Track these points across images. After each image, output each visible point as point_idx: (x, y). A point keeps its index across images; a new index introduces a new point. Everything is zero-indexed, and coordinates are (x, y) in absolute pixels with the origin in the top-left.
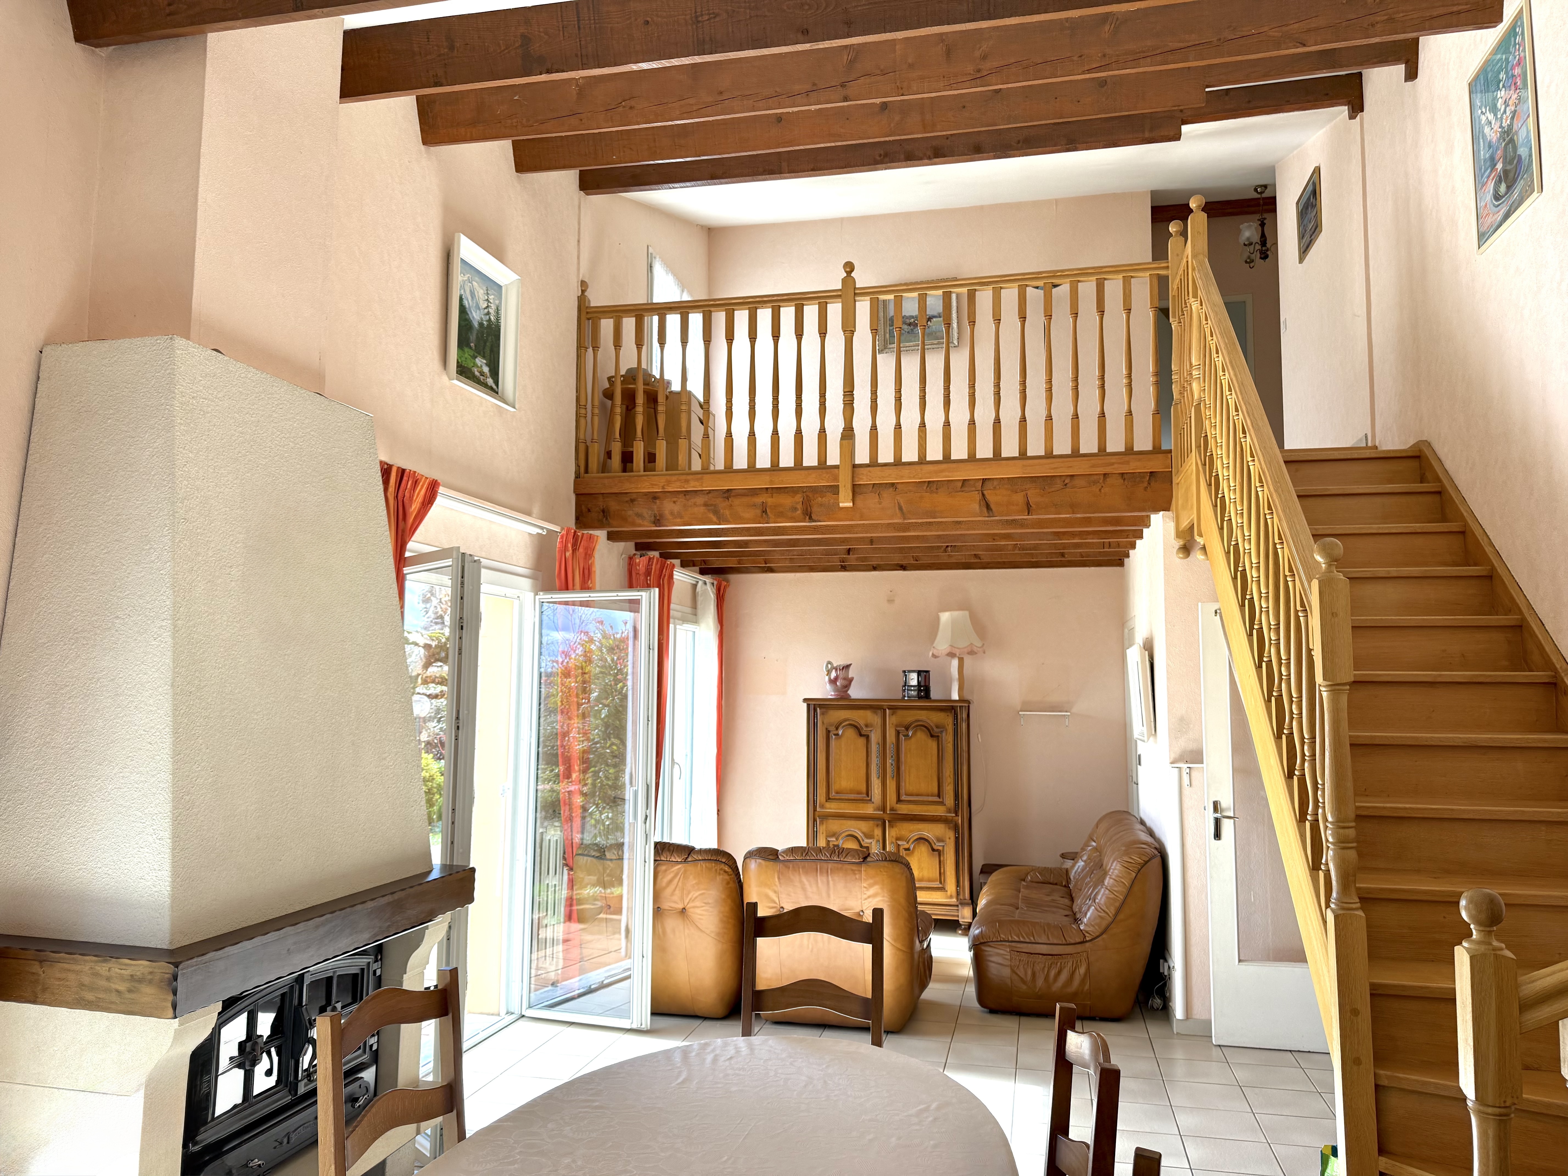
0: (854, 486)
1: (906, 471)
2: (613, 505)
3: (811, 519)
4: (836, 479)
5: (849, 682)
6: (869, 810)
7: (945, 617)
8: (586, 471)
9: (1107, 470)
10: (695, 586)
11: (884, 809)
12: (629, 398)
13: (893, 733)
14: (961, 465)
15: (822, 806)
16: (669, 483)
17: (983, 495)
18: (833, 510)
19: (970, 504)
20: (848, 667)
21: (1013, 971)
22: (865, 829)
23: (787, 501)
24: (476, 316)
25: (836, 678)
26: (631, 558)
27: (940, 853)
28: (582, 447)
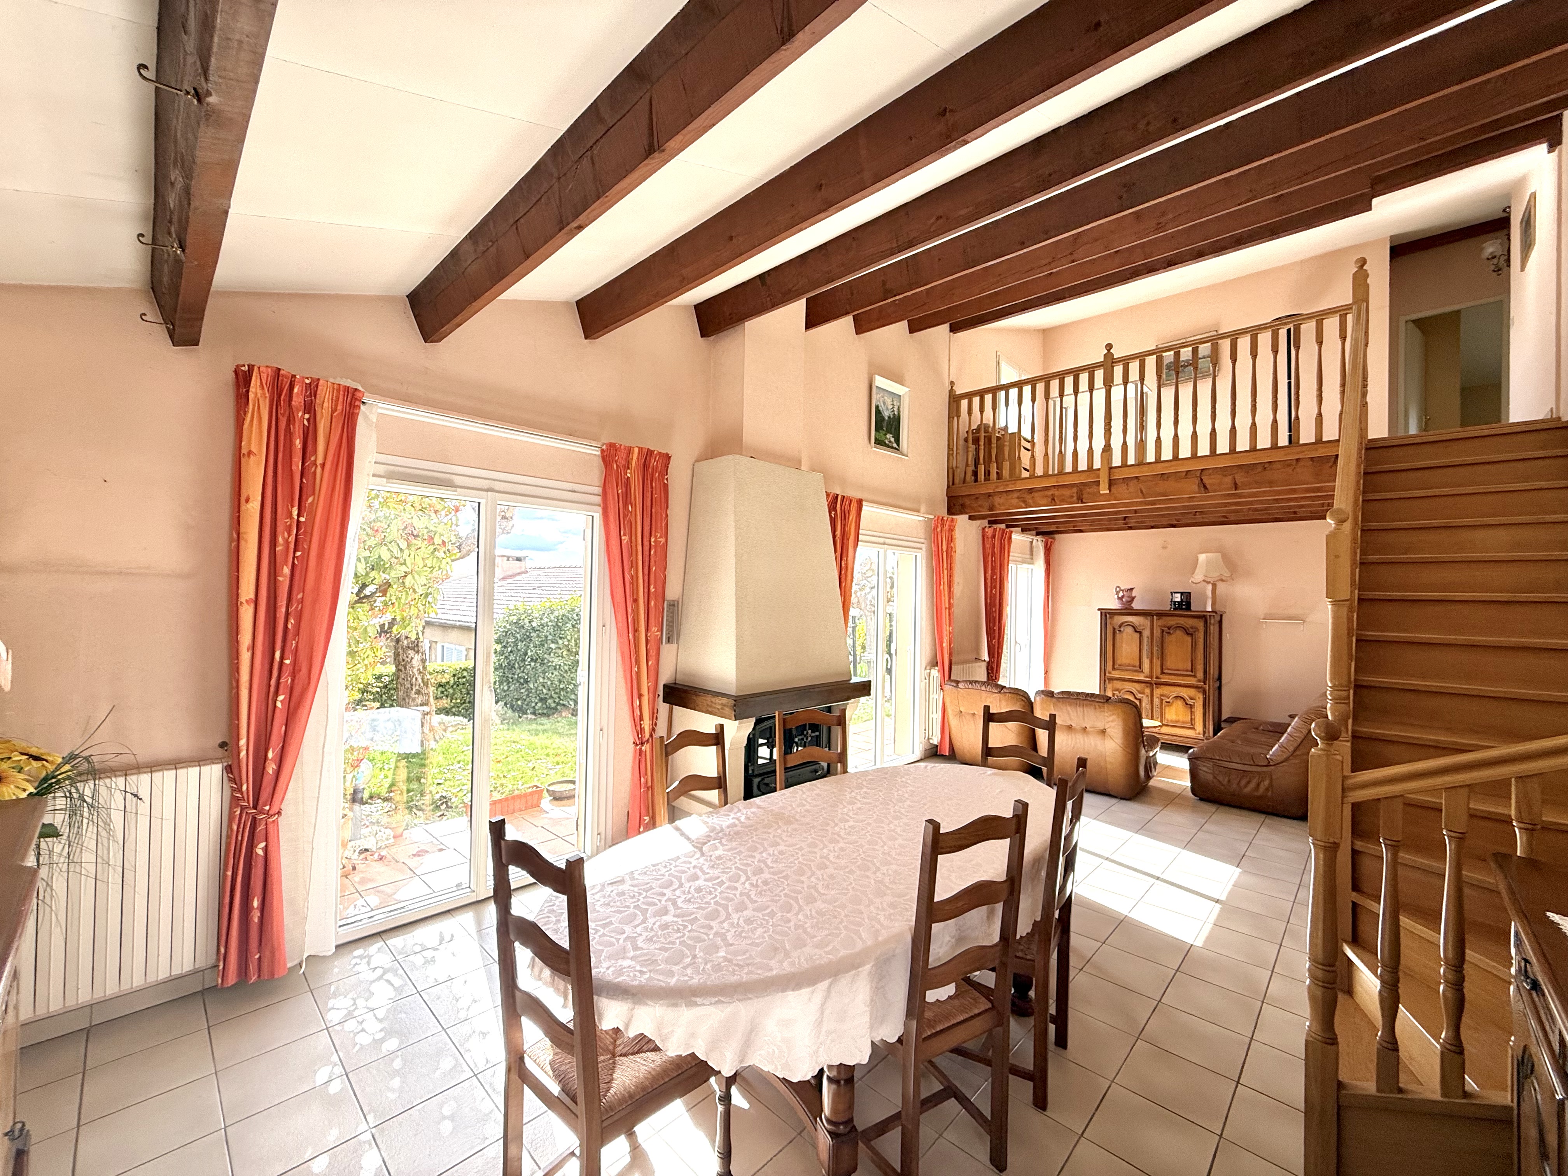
0: (1110, 480)
1: (1146, 468)
2: (967, 502)
3: (1082, 502)
4: (1098, 477)
5: (1133, 599)
6: (1142, 677)
7: (1202, 557)
8: (953, 484)
9: (1300, 456)
10: (1032, 542)
11: (1151, 677)
12: (976, 441)
13: (1159, 631)
14: (1185, 461)
15: (1110, 673)
16: (997, 487)
17: (1202, 480)
18: (1097, 496)
19: (1192, 486)
20: (1131, 589)
21: (1215, 778)
22: (1139, 689)
23: (1067, 492)
24: (886, 414)
25: (1123, 597)
26: (983, 529)
27: (1191, 707)
28: (951, 471)
